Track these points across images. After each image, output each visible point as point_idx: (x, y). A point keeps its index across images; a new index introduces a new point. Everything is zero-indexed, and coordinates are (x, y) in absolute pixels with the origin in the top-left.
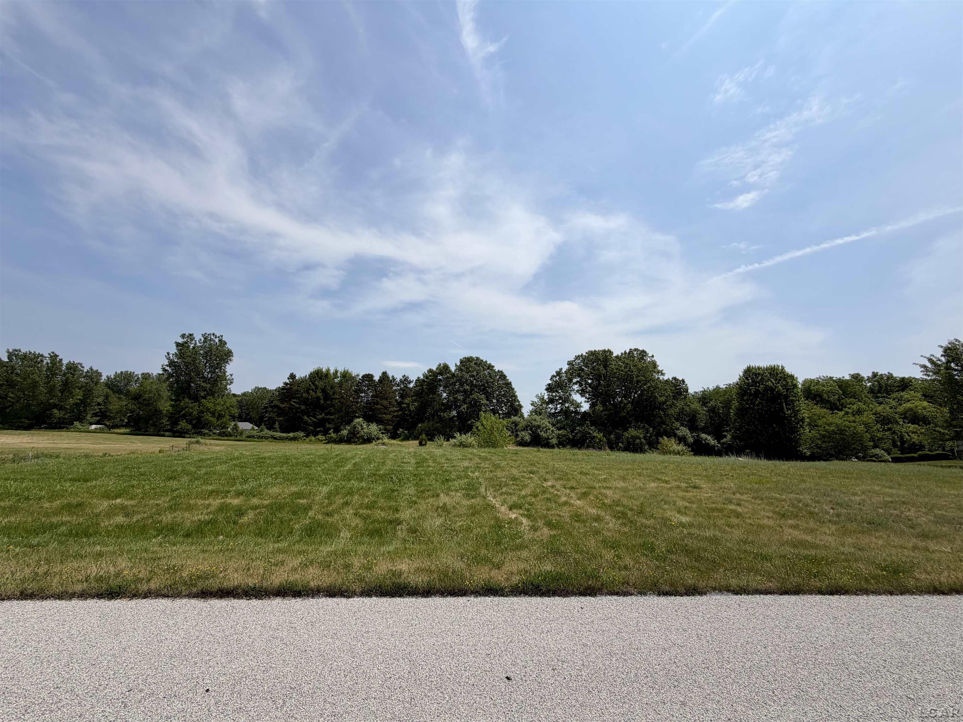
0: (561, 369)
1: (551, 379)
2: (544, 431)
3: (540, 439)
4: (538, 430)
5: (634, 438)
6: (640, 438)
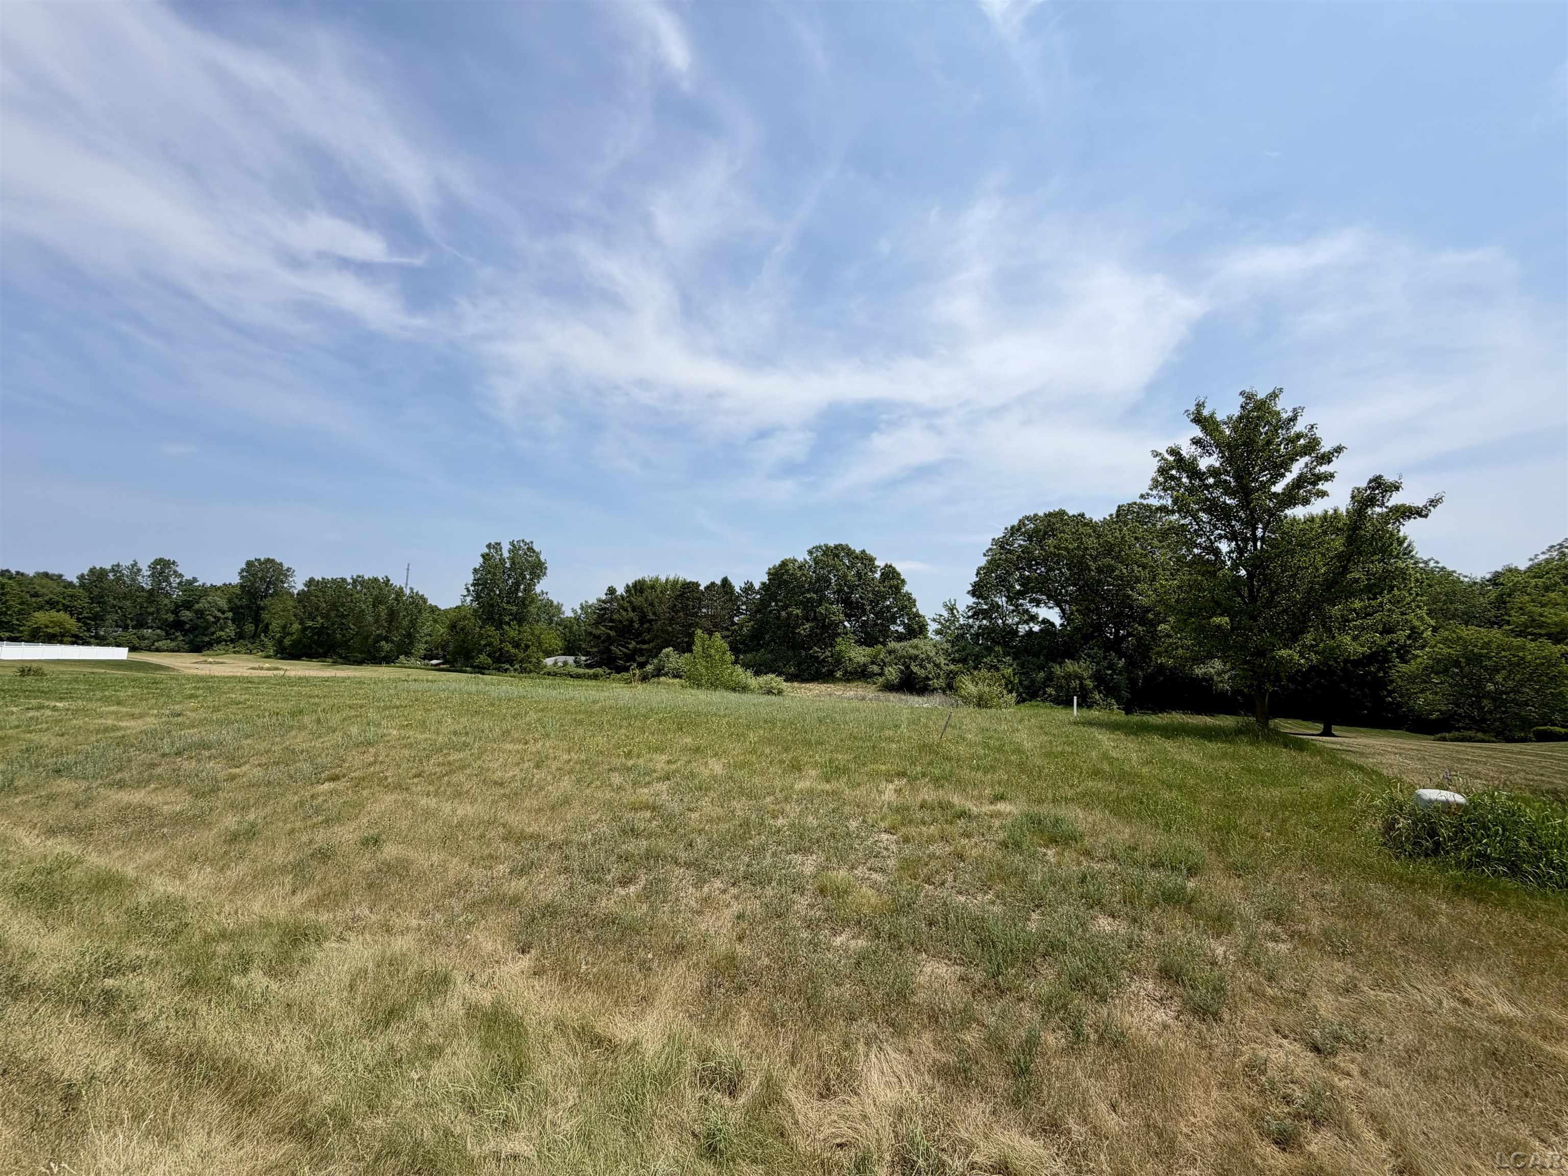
2: (921, 666)
3: (915, 678)
4: (913, 664)
5: (1069, 677)
6: (1081, 678)
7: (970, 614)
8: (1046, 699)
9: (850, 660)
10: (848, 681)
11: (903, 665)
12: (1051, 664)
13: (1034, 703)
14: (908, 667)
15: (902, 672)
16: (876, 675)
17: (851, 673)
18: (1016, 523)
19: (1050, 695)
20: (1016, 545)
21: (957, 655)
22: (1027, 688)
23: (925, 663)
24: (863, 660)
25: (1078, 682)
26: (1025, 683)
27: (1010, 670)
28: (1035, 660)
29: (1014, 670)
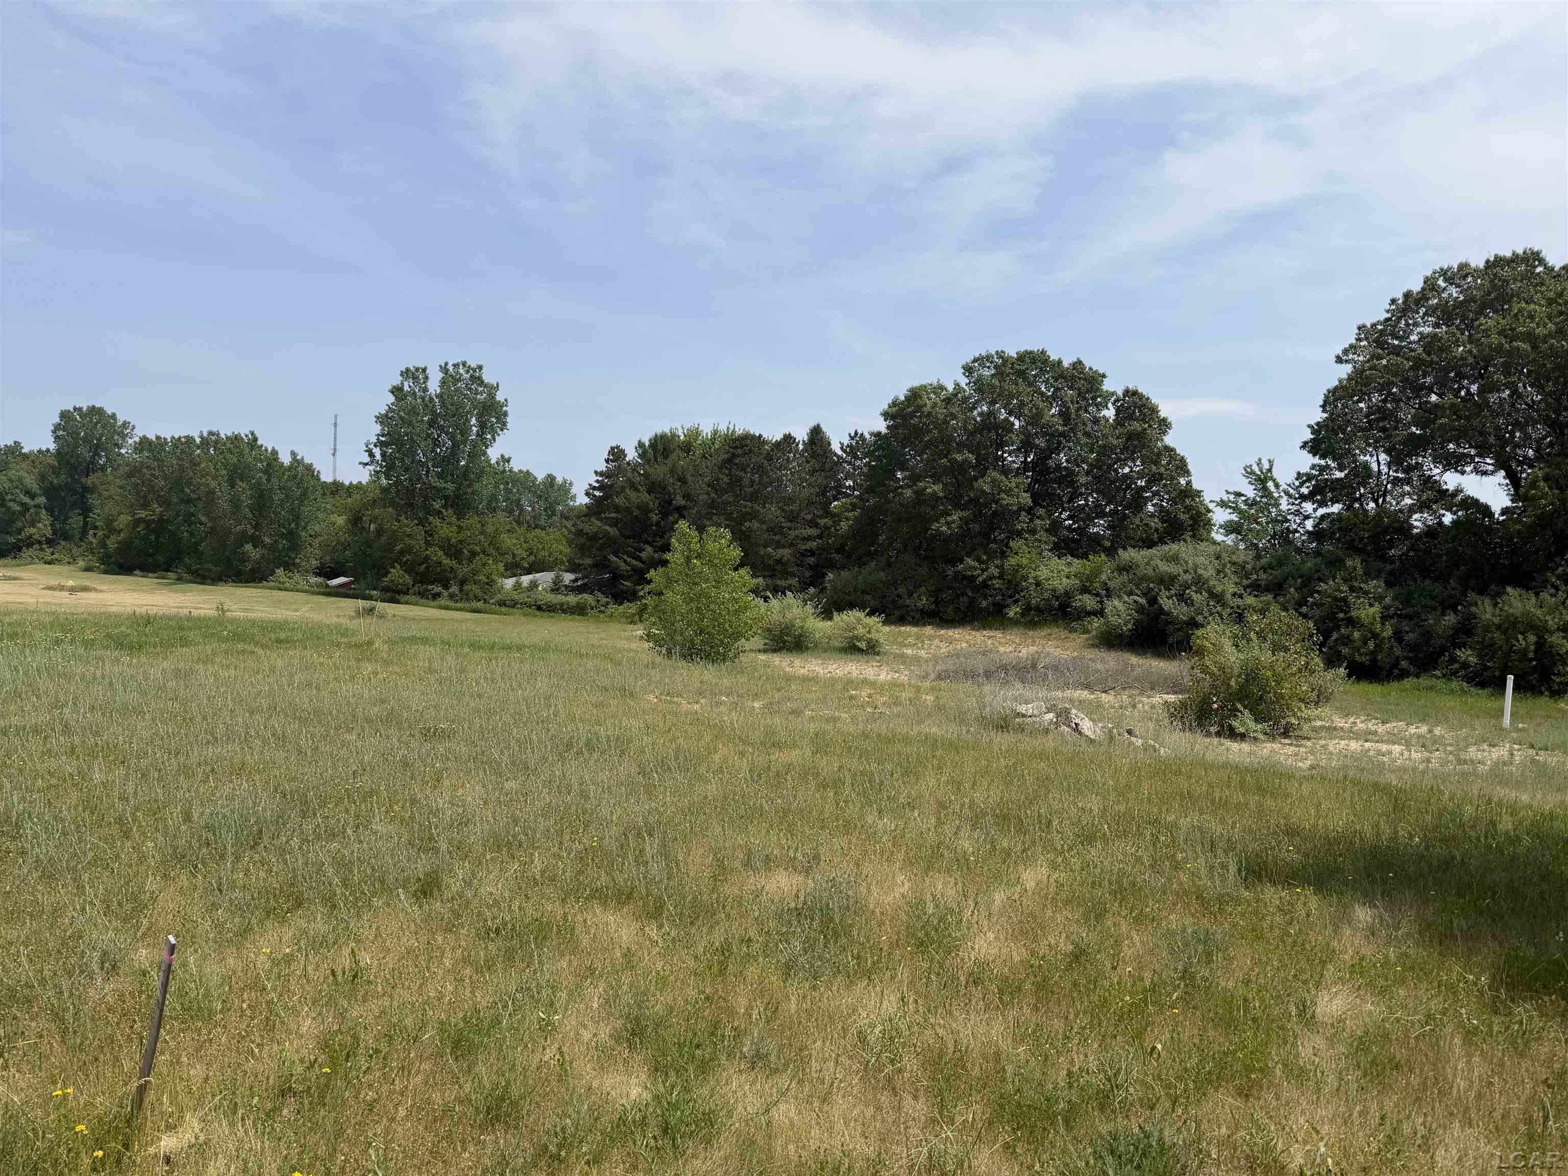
2: (1182, 597)
3: (1168, 623)
4: (1164, 593)
5: (1511, 626)
6: (1541, 630)
7: (1305, 491)
8: (1454, 673)
9: (1038, 584)
10: (1032, 625)
11: (1144, 595)
12: (1472, 596)
13: (1424, 681)
14: (1153, 601)
15: (1140, 609)
16: (1089, 614)
17: (1038, 610)
18: (1416, 286)
19: (1465, 665)
20: (1414, 338)
21: (1263, 576)
22: (1414, 647)
23: (1191, 593)
24: (1062, 584)
25: (1532, 638)
26: (1410, 637)
27: (1376, 609)
28: (1438, 588)
29: (1387, 608)
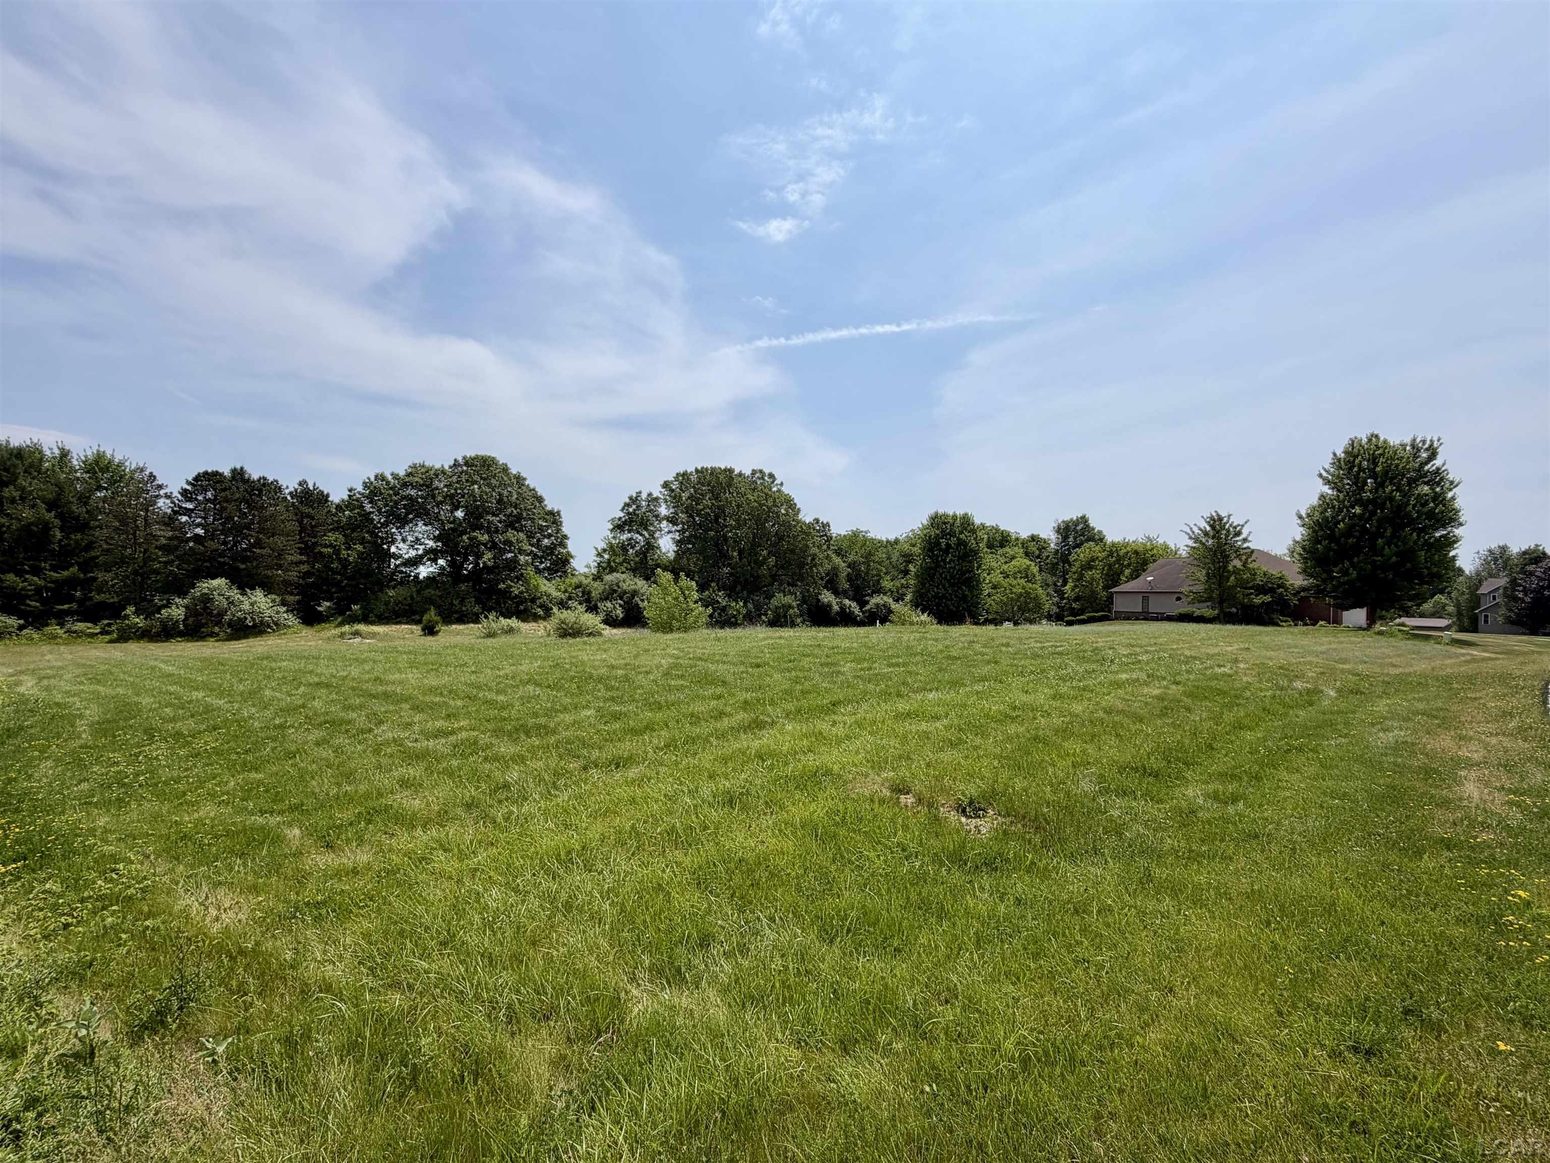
0: (640, 492)
1: (622, 510)
11: (620, 599)
14: (627, 602)
